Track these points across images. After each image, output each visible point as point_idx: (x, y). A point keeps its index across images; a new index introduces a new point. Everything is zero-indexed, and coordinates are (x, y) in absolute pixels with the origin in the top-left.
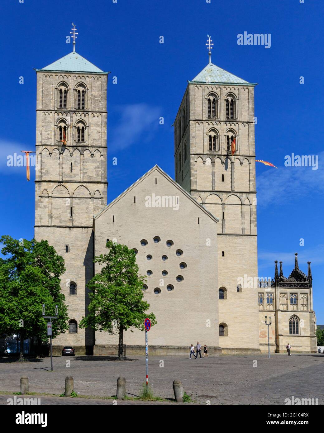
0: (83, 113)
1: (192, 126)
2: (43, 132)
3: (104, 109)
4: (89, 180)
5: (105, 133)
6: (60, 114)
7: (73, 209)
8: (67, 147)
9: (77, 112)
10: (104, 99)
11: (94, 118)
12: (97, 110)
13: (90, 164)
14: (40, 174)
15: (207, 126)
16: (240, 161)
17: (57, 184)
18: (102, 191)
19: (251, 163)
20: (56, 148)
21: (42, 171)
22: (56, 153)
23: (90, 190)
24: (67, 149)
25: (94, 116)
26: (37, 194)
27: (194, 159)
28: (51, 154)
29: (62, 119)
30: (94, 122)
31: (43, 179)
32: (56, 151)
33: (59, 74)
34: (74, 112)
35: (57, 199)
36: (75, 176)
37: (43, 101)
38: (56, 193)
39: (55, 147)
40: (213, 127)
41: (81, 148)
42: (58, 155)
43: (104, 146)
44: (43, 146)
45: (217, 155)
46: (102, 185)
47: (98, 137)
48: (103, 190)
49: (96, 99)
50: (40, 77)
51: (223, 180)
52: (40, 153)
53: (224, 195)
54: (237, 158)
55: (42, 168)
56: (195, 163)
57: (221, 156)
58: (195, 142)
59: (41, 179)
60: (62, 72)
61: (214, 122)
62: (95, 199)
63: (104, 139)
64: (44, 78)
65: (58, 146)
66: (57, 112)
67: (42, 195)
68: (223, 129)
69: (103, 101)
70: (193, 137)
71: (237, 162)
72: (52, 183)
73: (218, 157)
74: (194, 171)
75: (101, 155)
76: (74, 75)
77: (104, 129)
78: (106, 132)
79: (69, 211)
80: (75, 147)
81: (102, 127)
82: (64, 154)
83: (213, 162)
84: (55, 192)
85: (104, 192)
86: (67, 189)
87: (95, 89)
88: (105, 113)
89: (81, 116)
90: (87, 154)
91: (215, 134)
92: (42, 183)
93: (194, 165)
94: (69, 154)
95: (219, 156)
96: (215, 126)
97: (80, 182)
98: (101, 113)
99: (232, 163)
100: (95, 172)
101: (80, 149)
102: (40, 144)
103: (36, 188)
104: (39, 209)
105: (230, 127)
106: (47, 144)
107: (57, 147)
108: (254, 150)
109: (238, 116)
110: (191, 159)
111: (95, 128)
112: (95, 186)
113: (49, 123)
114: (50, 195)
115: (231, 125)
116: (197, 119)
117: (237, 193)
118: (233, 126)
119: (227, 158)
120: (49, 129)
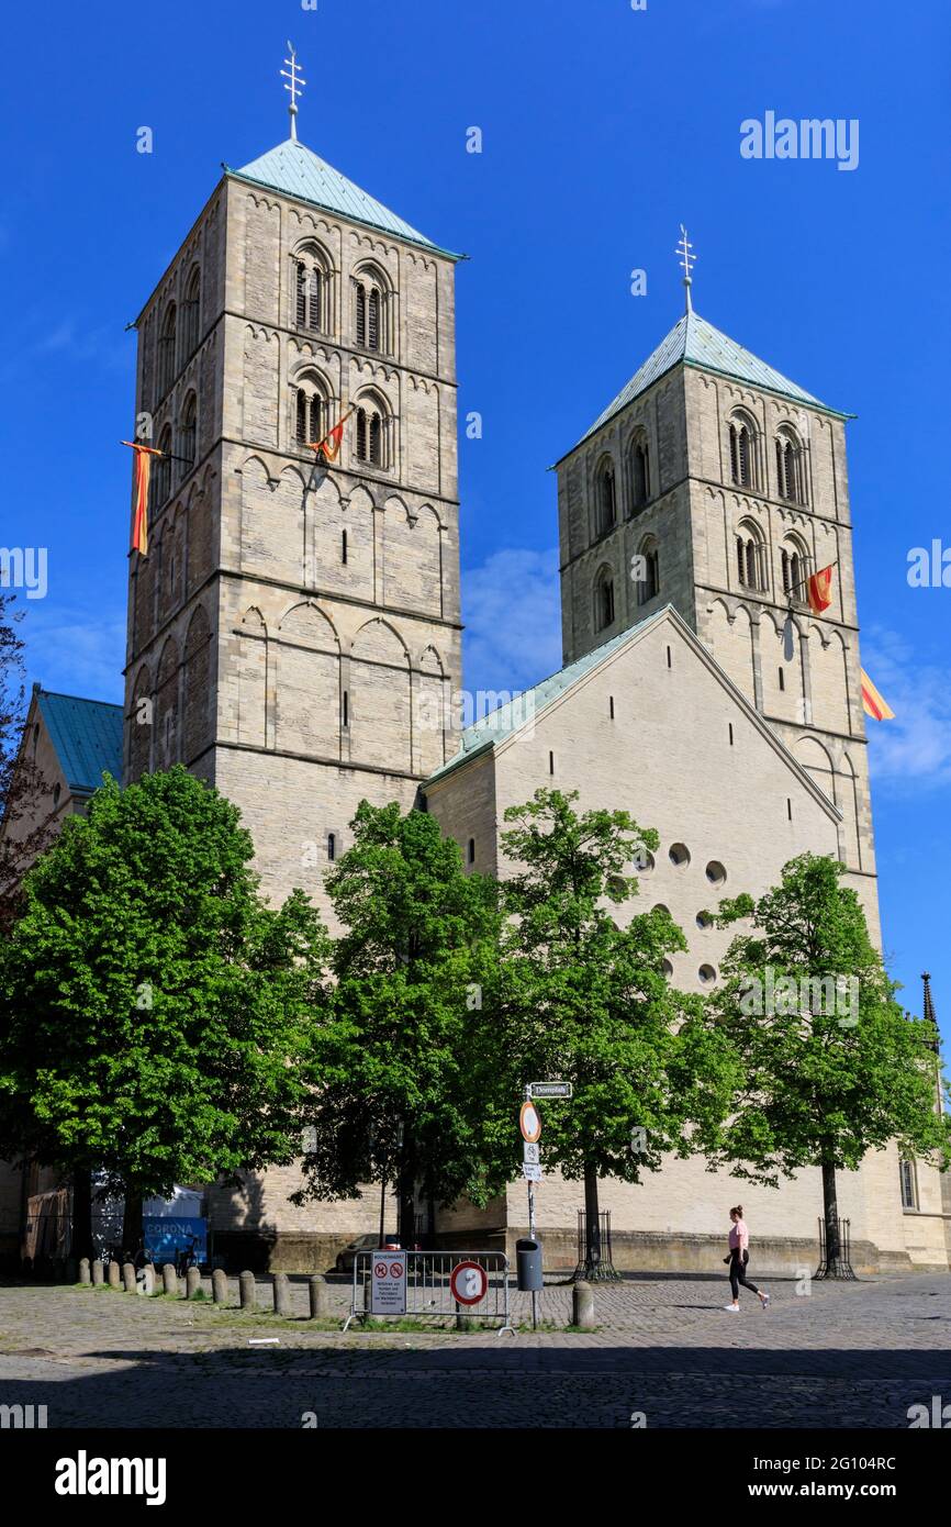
0: (381, 367)
1: (697, 499)
2: (248, 399)
3: (446, 372)
4: (403, 606)
5: (452, 454)
6: (306, 348)
7: (351, 699)
8: (330, 473)
9: (363, 359)
10: (446, 339)
11: (414, 395)
12: (424, 368)
13: (405, 548)
14: (236, 548)
15: (737, 509)
16: (821, 634)
17: (297, 598)
18: (445, 653)
19: (848, 648)
20: (291, 466)
21: (244, 538)
22: (291, 483)
23: (407, 643)
24: (331, 479)
25: (416, 388)
26: (227, 621)
27: (704, 602)
28: (272, 482)
29: (310, 367)
30: (416, 408)
31: (246, 568)
32: (292, 476)
33: (303, 211)
34: (353, 355)
35: (294, 651)
36: (356, 580)
37: (248, 287)
38: (291, 631)
39: (290, 462)
40: (748, 513)
41: (376, 485)
42: (299, 491)
43: (449, 498)
44: (246, 446)
45: (764, 604)
46: (447, 631)
47: (430, 463)
48: (450, 651)
49: (422, 331)
50: (239, 200)
51: (782, 688)
52: (236, 471)
53: (787, 734)
54: (815, 626)
55: (243, 526)
56: (708, 615)
57: (774, 610)
58: (704, 548)
59: (240, 567)
60: (312, 205)
61: (751, 500)
62: (422, 679)
63: (450, 472)
64: (251, 205)
65: (301, 461)
66: (298, 339)
67: (244, 628)
68: (776, 525)
69: (444, 346)
70: (701, 534)
71: (814, 638)
72: (278, 592)
73: (767, 612)
74: (707, 640)
75: (441, 528)
76: (351, 228)
77: (449, 439)
78: (455, 450)
79: (336, 704)
80: (357, 476)
81: (443, 430)
82: (320, 494)
83: (753, 624)
84: (289, 626)
85: (451, 657)
86: (332, 625)
87: (417, 296)
88: (451, 388)
89: (374, 373)
90: (394, 511)
91: (751, 537)
92: (244, 582)
93: (706, 622)
94: (337, 499)
95: (770, 609)
96: (754, 512)
97: (373, 607)
98: (438, 384)
99: (802, 637)
100: (419, 582)
101: (373, 488)
102: (237, 437)
103: (221, 599)
104: (231, 679)
105: (791, 526)
106: (260, 442)
107: (296, 464)
108: (855, 610)
109: (810, 497)
110: (697, 599)
111: (418, 427)
112: (422, 631)
113: (266, 367)
114: (273, 633)
115: (794, 521)
116: (707, 477)
117: (819, 734)
118: (798, 525)
119: (790, 618)
120: (268, 393)
